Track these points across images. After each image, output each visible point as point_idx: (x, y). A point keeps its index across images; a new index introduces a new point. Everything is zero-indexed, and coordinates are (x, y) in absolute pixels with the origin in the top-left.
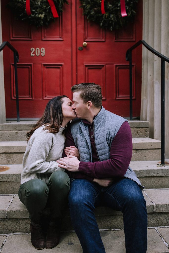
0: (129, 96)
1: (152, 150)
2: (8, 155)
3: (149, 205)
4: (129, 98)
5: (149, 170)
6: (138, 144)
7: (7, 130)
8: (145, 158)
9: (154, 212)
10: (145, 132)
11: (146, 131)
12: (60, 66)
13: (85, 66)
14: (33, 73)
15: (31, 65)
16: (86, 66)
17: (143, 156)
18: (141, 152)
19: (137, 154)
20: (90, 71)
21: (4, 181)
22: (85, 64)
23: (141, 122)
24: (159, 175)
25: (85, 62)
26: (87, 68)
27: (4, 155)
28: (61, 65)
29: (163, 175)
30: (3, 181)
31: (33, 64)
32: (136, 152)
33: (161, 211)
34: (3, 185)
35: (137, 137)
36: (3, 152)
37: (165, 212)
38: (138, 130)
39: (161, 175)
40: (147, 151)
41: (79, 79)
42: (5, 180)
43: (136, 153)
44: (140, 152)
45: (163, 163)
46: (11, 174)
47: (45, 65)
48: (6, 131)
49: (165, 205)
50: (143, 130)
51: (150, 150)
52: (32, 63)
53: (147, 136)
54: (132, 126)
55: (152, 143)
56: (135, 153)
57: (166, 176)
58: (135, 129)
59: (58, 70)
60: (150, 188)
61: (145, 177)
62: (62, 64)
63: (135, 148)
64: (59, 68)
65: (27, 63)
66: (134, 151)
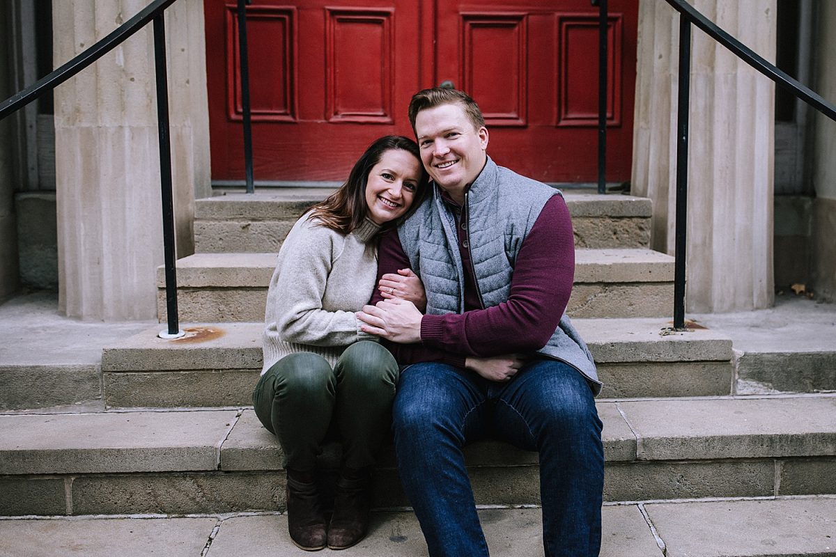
0: (596, 115)
1: (650, 287)
2: (221, 293)
3: (622, 439)
4: (596, 122)
5: (635, 343)
7: (216, 220)
8: (630, 308)
9: (636, 460)
10: (638, 231)
11: (641, 229)
12: (384, 18)
13: (461, 18)
14: (296, 37)
15: (289, 12)
16: (466, 18)
17: (626, 302)
18: (617, 290)
19: (606, 296)
20: (477, 34)
21: (212, 370)
22: (461, 13)
23: (626, 202)
24: (663, 358)
25: (462, 6)
26: (467, 26)
27: (208, 293)
28: (387, 14)
29: (675, 358)
30: (208, 370)
31: (297, 8)
32: (605, 292)
33: (656, 458)
34: (207, 379)
35: (614, 247)
36: (206, 285)
37: (666, 459)
38: (617, 223)
39: (668, 359)
40: (637, 289)
41: (441, 58)
42: (213, 366)
43: (603, 294)
44: (615, 292)
45: (679, 324)
46: (232, 350)
47: (333, 13)
48: (212, 223)
49: (667, 439)
50: (633, 225)
51: (645, 287)
52: (293, 7)
53: (643, 244)
54: (599, 213)
55: (652, 264)
56: (600, 295)
57: (685, 362)
58: (609, 221)
59: (378, 30)
60: (636, 397)
61: (623, 362)
62: (391, 9)
63: (601, 280)
64: (380, 22)
65: (278, 4)
66: (597, 289)
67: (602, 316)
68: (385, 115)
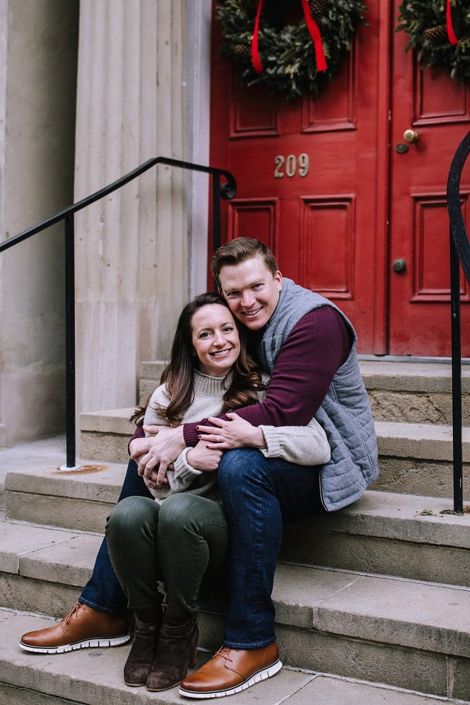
2: (120, 438)
3: (301, 605)
6: (420, 443)
9: (313, 628)
12: (347, 204)
13: (412, 200)
14: (278, 225)
15: (273, 203)
16: (417, 199)
17: (436, 480)
19: (417, 473)
20: (428, 213)
21: (68, 497)
22: (413, 195)
25: (413, 188)
26: (418, 207)
27: (111, 437)
28: (349, 200)
29: (422, 539)
30: (66, 497)
31: (280, 199)
32: (417, 468)
33: (330, 630)
34: (65, 505)
36: (109, 431)
39: (414, 539)
40: (447, 468)
41: (395, 236)
43: (414, 470)
44: (426, 469)
45: (458, 508)
47: (307, 201)
48: (151, 381)
52: (276, 199)
56: (411, 470)
57: (431, 544)
59: (343, 214)
61: (371, 536)
62: (352, 195)
63: (411, 455)
64: (344, 207)
65: (265, 197)
66: (409, 464)
67: (413, 493)
68: (347, 292)
